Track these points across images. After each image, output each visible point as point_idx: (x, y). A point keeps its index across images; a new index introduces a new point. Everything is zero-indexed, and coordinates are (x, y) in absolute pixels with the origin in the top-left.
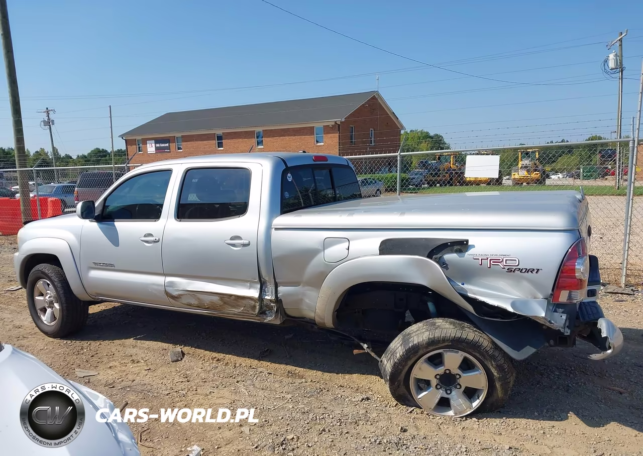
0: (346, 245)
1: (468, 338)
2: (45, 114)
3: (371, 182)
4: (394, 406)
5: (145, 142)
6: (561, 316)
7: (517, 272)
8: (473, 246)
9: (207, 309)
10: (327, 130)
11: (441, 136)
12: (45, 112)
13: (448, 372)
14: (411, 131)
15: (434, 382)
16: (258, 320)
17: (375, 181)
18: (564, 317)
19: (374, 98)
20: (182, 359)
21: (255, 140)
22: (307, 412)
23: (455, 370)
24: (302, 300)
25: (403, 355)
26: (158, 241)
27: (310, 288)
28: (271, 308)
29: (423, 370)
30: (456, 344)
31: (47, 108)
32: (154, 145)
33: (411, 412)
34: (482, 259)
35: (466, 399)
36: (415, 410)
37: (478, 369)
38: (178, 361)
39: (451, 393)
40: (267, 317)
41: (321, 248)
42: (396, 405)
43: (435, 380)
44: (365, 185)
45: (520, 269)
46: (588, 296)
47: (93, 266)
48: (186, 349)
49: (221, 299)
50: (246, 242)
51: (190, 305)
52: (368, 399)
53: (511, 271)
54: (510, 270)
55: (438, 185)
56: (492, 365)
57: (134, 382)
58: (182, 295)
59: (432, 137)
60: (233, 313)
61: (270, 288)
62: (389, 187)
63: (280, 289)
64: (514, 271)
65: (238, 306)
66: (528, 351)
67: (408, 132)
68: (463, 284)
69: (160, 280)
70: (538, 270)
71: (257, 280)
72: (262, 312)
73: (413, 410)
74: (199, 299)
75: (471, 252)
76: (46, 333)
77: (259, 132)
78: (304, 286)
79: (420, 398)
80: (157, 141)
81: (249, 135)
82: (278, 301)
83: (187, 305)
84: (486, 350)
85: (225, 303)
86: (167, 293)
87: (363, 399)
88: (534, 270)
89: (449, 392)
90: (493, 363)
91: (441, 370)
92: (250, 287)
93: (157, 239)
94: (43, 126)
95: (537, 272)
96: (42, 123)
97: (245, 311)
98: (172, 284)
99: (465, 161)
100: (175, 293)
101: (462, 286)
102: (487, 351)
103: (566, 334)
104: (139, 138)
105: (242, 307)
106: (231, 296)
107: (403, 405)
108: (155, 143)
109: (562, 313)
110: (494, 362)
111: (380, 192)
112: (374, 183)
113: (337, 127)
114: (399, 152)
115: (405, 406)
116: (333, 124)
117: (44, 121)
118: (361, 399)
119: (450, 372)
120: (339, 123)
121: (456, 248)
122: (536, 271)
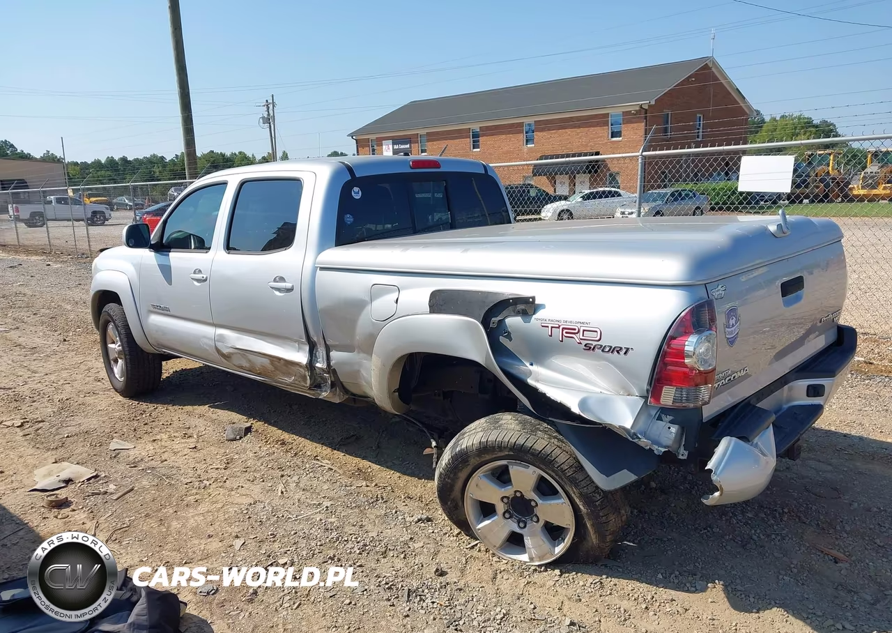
0: (394, 296)
1: (536, 447)
2: (265, 108)
3: (687, 195)
4: (454, 534)
5: (379, 142)
6: (669, 428)
7: (598, 351)
8: (541, 306)
9: (259, 374)
10: (629, 117)
11: (832, 124)
12: (264, 106)
13: (518, 495)
14: (783, 117)
15: (500, 508)
16: (313, 395)
17: (694, 194)
18: (674, 429)
19: (706, 67)
20: (241, 438)
21: (522, 137)
22: (331, 530)
23: (530, 495)
24: (358, 371)
25: (449, 464)
26: (206, 280)
27: (365, 355)
28: (325, 380)
29: (481, 488)
30: (521, 454)
31: (267, 101)
32: (391, 146)
33: (473, 547)
34: (552, 327)
35: (545, 540)
36: (478, 545)
37: (560, 497)
38: (235, 440)
39: (525, 527)
40: (322, 391)
41: (368, 299)
42: (458, 534)
43: (502, 504)
44: (676, 200)
45: (601, 346)
46: (808, 395)
47: (152, 309)
48: (258, 425)
49: (272, 363)
50: (289, 285)
51: (241, 367)
52: (429, 520)
53: (590, 348)
54: (588, 348)
55: (806, 201)
56: (574, 493)
57: (165, 463)
58: (232, 354)
59: (816, 126)
60: (286, 381)
61: (321, 352)
62: (717, 203)
63: (333, 354)
64: (593, 350)
65: (289, 374)
66: (625, 477)
67: (778, 118)
68: (532, 365)
69: (209, 331)
70: (627, 350)
71: (304, 340)
72: (317, 386)
73: (477, 545)
74: (250, 361)
75: (540, 314)
76: (116, 390)
77: (529, 125)
78: (359, 353)
79: (479, 529)
80: (396, 141)
81: (515, 129)
82: (330, 369)
83: (238, 367)
84: (562, 469)
85: (276, 368)
86: (218, 350)
87: (419, 520)
88: (621, 348)
89: (522, 525)
90: (575, 490)
91: (509, 491)
92: (299, 349)
93: (205, 276)
94: (261, 124)
95: (625, 353)
96: (261, 120)
97: (296, 382)
98: (222, 337)
99: (739, 166)
100: (225, 351)
101: (530, 367)
102: (563, 471)
103: (681, 457)
104: (373, 137)
105: (292, 375)
106: (280, 359)
107: (467, 535)
108: (393, 144)
109: (671, 422)
110: (575, 487)
111: (702, 211)
112: (691, 197)
113: (644, 115)
114: (641, 151)
115: (468, 538)
116: (638, 108)
117: (263, 118)
118: (416, 519)
119: (522, 496)
120: (647, 108)
121: (521, 307)
122: (624, 350)
